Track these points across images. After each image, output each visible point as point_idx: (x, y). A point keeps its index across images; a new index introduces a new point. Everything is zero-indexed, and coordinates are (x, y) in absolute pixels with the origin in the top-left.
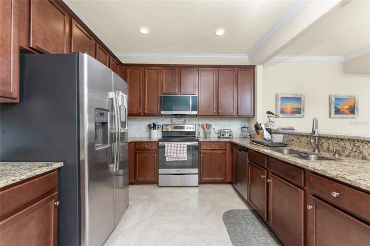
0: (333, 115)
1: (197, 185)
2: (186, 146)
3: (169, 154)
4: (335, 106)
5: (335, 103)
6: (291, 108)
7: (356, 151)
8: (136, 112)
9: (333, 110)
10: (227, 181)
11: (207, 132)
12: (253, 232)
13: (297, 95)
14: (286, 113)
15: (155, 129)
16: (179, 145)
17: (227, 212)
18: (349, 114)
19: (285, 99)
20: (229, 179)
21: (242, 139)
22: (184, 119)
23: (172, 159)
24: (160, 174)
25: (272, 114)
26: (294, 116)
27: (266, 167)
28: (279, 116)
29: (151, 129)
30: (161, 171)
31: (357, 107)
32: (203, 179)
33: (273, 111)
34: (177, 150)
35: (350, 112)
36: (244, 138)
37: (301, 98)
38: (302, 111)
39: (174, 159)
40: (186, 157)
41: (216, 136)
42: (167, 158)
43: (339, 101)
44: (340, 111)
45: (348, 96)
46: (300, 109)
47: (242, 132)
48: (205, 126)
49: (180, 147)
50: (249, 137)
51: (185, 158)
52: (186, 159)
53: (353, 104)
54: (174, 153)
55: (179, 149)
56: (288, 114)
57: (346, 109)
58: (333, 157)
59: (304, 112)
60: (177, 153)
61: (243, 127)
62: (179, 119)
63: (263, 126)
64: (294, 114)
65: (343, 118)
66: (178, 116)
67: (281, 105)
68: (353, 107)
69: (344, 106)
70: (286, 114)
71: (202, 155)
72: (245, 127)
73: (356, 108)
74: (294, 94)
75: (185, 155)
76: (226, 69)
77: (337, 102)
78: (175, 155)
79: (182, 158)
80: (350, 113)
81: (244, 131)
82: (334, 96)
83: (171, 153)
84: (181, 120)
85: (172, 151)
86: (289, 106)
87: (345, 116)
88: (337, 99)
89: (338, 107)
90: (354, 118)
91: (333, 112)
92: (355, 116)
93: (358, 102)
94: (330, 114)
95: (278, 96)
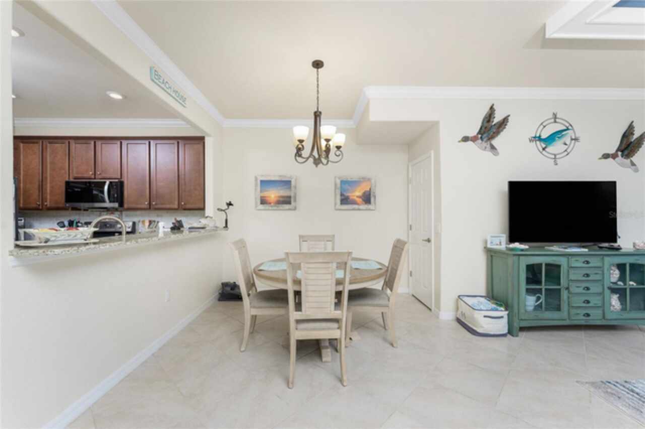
0: (339, 206)
4: (341, 193)
5: (341, 187)
6: (275, 197)
8: (34, 206)
9: (339, 198)
13: (285, 177)
14: (270, 203)
18: (362, 204)
19: (265, 184)
26: (281, 208)
31: (374, 194)
35: (364, 200)
37: (290, 182)
38: (292, 200)
43: (347, 185)
44: (349, 200)
45: (360, 178)
46: (290, 197)
48: (147, 224)
53: (368, 189)
56: (272, 205)
57: (357, 197)
59: (295, 201)
62: (111, 213)
64: (280, 205)
65: (354, 209)
67: (261, 191)
68: (367, 194)
69: (354, 192)
70: (269, 205)
73: (372, 196)
74: (280, 176)
77: (343, 186)
80: (364, 203)
82: (339, 178)
86: (273, 194)
87: (356, 206)
88: (343, 182)
89: (347, 194)
90: (369, 210)
91: (339, 202)
92: (370, 207)
93: (375, 186)
94: (335, 204)
95: (256, 179)
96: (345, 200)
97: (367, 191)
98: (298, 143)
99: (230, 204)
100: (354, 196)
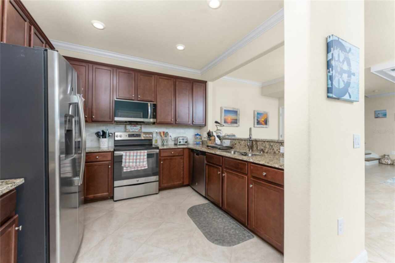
0: (256, 125)
1: (158, 192)
2: (146, 154)
3: (127, 164)
4: (257, 119)
5: (257, 116)
6: (231, 119)
7: (271, 149)
9: (256, 121)
10: (185, 184)
11: (165, 140)
12: (213, 218)
13: (235, 109)
14: (228, 123)
15: (105, 137)
16: (139, 154)
17: (190, 209)
18: (264, 125)
19: (227, 111)
20: (186, 182)
21: (195, 145)
22: (140, 126)
23: (131, 169)
24: (116, 187)
25: (219, 123)
26: (233, 126)
27: (221, 165)
28: (224, 126)
29: (100, 138)
30: (116, 183)
31: (268, 120)
32: (163, 185)
33: (219, 122)
34: (136, 159)
35: (265, 123)
36: (197, 144)
37: (237, 111)
38: (238, 121)
39: (133, 169)
40: (147, 165)
41: (173, 143)
42: (124, 168)
44: (260, 123)
45: (263, 112)
46: (236, 120)
47: (196, 139)
48: (162, 134)
49: (140, 156)
50: (201, 143)
51: (145, 167)
52: (147, 168)
53: (266, 118)
54: (133, 162)
55: (138, 157)
56: (229, 124)
57: (263, 121)
58: (260, 154)
59: (239, 122)
60: (136, 162)
61: (196, 135)
62: (134, 126)
63: (215, 134)
64: (233, 124)
65: (261, 127)
66: (132, 123)
67: (225, 116)
68: (266, 120)
69: (261, 119)
71: (162, 162)
72: (198, 135)
74: (233, 108)
75: (145, 163)
76: (182, 80)
78: (134, 164)
79: (141, 167)
81: (197, 138)
82: (256, 112)
83: (129, 162)
84: (137, 128)
85: (131, 161)
86: (230, 117)
87: (262, 126)
88: (258, 114)
89: (259, 120)
90: (267, 128)
91: (256, 123)
92: (267, 126)
93: (269, 116)
94: (254, 124)
95: (221, 108)
96: (258, 123)
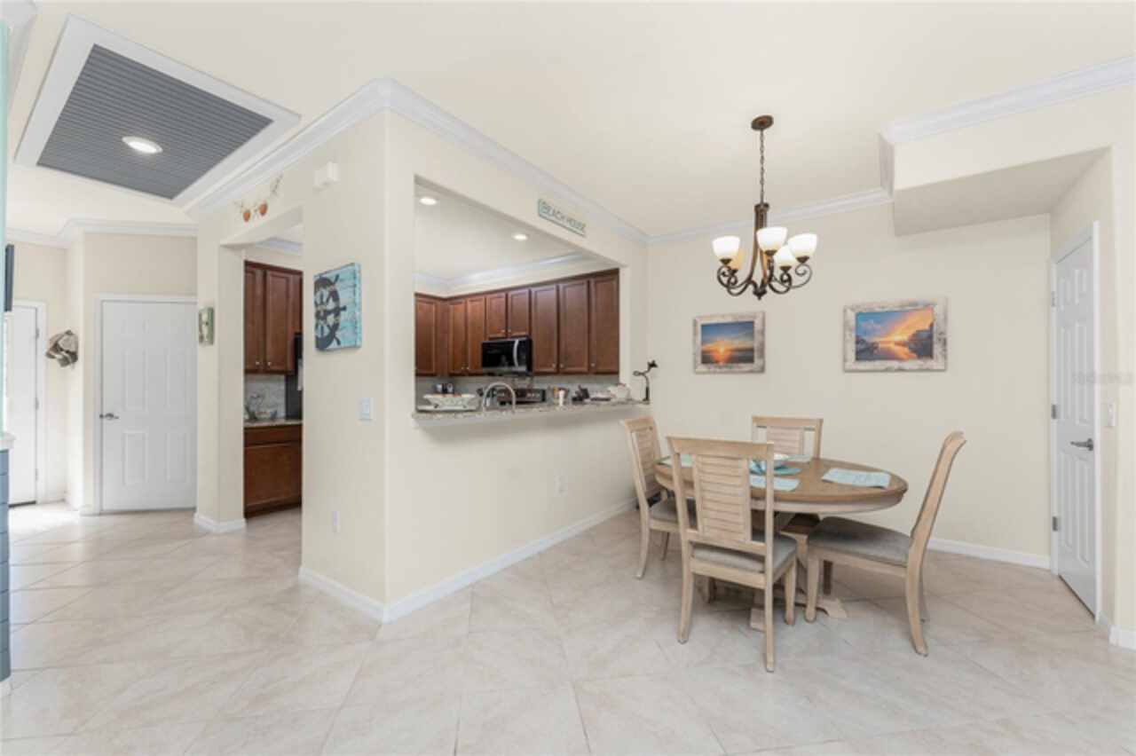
0: (852, 363)
4: (857, 337)
5: (857, 327)
6: (727, 350)
9: (852, 348)
13: (743, 315)
14: (717, 362)
18: (910, 358)
19: (709, 330)
26: (736, 369)
31: (943, 336)
35: (914, 351)
37: (751, 324)
38: (756, 355)
43: (872, 321)
44: (876, 352)
45: (902, 306)
46: (752, 350)
53: (927, 327)
56: (722, 364)
57: (898, 344)
59: (762, 355)
64: (735, 365)
65: (887, 370)
67: (704, 342)
68: (925, 335)
69: (888, 334)
70: (715, 365)
73: (935, 339)
74: (734, 315)
77: (863, 324)
80: (915, 355)
82: (852, 309)
87: (895, 364)
88: (863, 316)
89: (870, 339)
90: (928, 370)
91: (852, 355)
92: (930, 363)
93: (946, 319)
94: (845, 360)
95: (695, 323)
96: (866, 351)
97: (926, 331)
98: (721, 264)
99: (652, 365)
100: (889, 342)
